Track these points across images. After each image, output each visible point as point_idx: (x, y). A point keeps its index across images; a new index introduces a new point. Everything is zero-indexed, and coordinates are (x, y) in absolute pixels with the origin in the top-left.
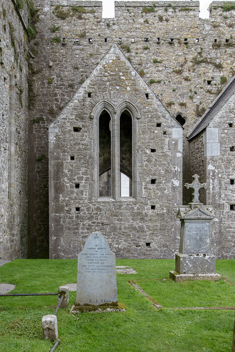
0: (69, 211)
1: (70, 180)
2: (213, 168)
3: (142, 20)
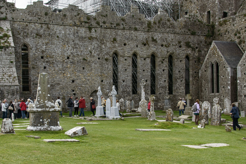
0: (204, 98)
1: (204, 88)
2: (239, 81)
3: (244, 20)
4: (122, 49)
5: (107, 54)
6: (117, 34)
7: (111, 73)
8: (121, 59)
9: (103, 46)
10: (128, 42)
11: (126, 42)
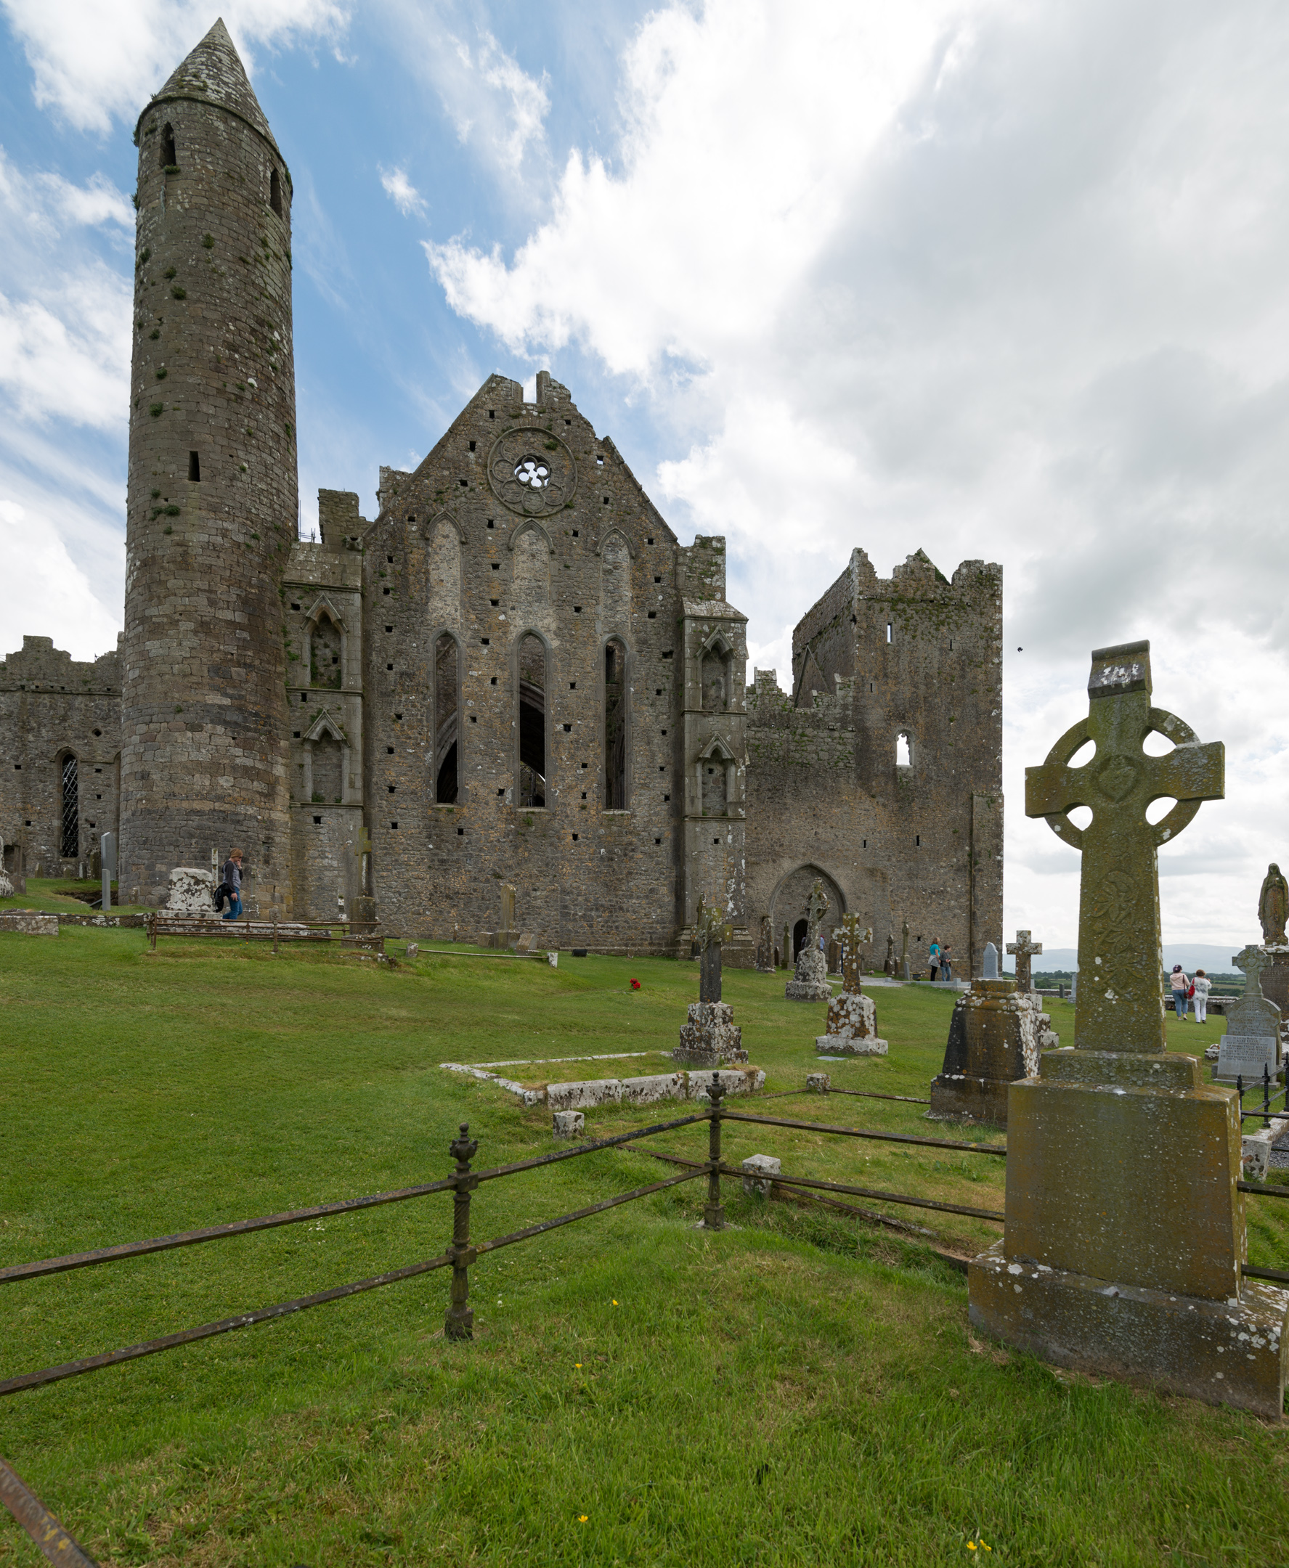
4: (86, 744)
5: (42, 755)
6: (71, 707)
7: (55, 803)
8: (83, 770)
9: (31, 738)
10: (104, 727)
11: (99, 725)
